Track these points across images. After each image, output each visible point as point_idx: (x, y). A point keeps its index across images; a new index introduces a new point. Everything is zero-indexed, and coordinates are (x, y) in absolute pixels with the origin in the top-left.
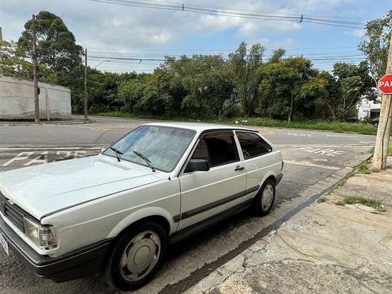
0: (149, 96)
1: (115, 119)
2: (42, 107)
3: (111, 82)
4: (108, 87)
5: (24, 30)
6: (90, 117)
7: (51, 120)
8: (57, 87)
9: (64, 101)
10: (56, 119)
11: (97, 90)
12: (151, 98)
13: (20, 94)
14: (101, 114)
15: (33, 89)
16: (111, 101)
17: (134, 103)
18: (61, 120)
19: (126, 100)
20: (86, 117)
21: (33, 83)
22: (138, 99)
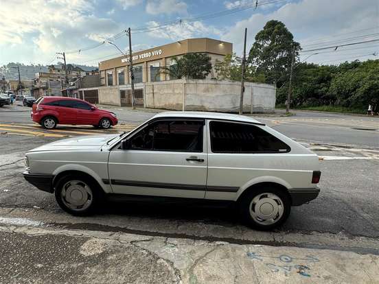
0: (367, 86)
1: (322, 114)
2: (246, 102)
3: (326, 75)
4: (321, 81)
5: (255, 41)
6: (291, 111)
7: (254, 113)
8: (262, 85)
9: (267, 96)
10: (258, 113)
11: (309, 85)
12: (370, 89)
13: (232, 93)
14: (310, 108)
15: (240, 88)
16: (323, 94)
17: (347, 95)
18: (262, 113)
19: (338, 93)
20: (287, 110)
21: (241, 83)
22: (353, 91)
